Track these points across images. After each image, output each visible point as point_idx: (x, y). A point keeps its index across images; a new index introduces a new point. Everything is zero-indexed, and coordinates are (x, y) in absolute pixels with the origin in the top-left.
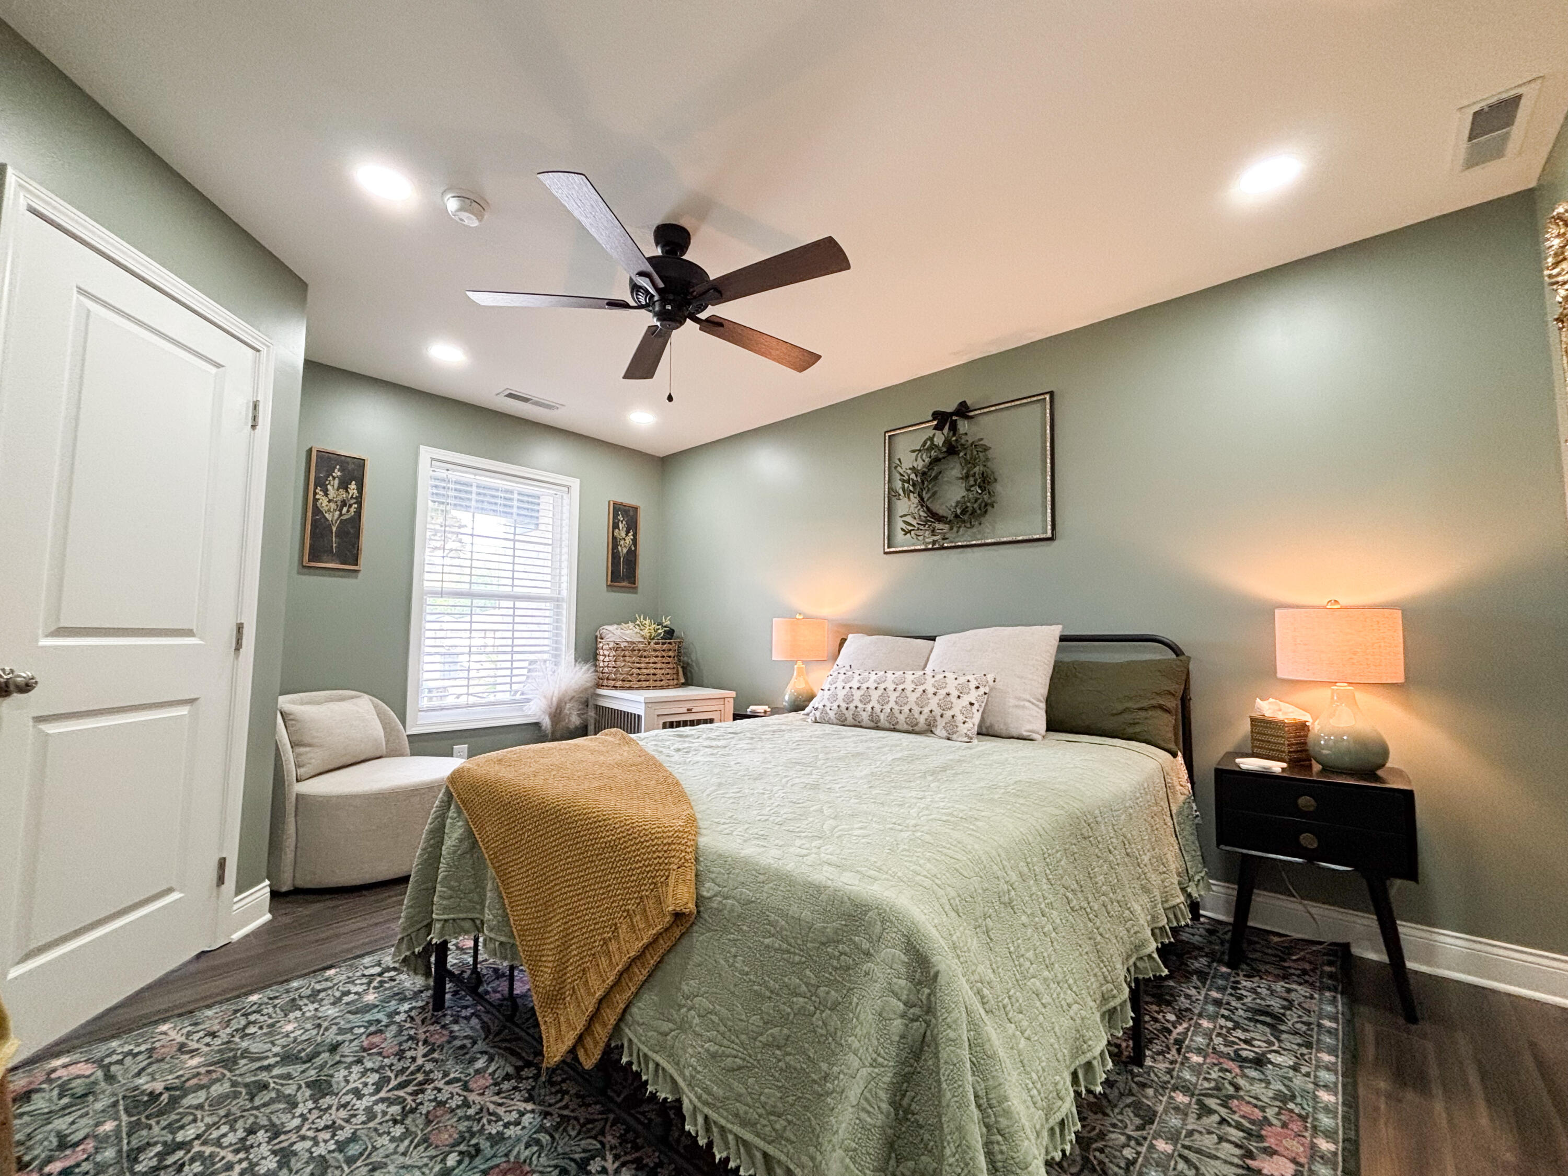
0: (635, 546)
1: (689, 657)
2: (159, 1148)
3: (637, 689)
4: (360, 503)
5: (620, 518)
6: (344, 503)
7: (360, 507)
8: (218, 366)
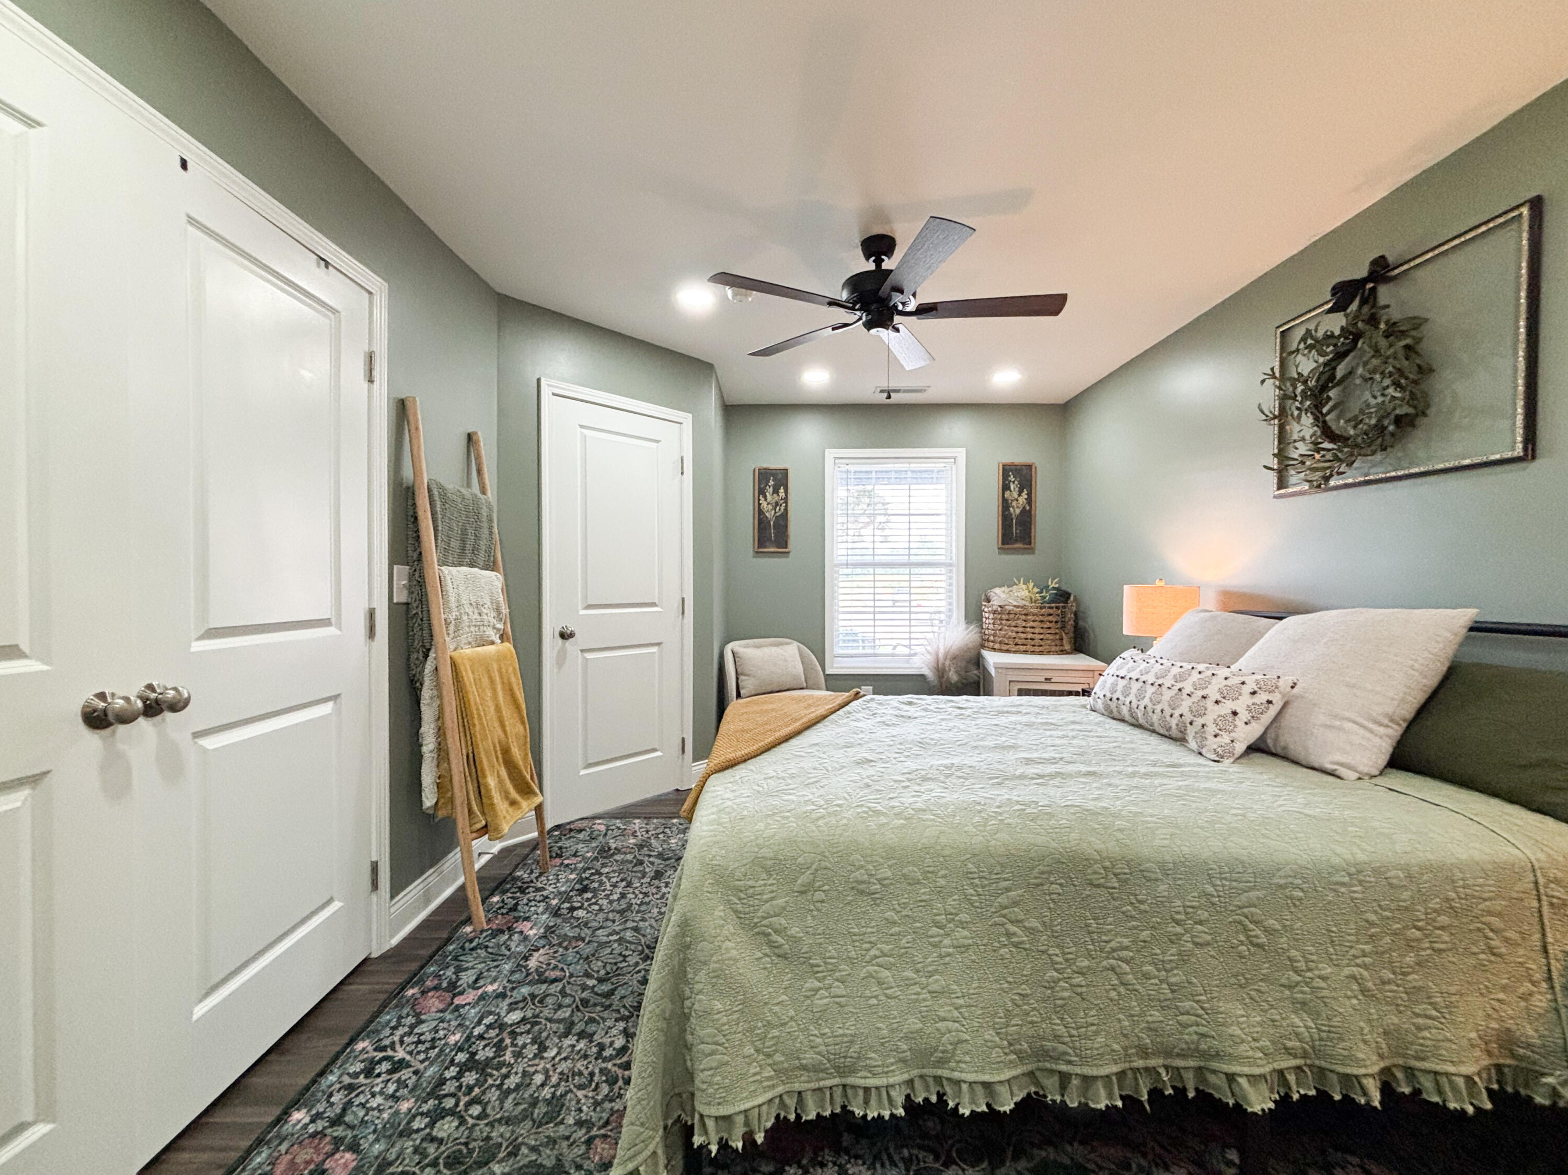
0: (1031, 507)
1: (1086, 622)
2: (593, 871)
3: (1015, 652)
4: (786, 503)
5: (1012, 478)
6: (777, 504)
7: (786, 506)
8: (658, 441)
